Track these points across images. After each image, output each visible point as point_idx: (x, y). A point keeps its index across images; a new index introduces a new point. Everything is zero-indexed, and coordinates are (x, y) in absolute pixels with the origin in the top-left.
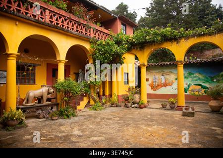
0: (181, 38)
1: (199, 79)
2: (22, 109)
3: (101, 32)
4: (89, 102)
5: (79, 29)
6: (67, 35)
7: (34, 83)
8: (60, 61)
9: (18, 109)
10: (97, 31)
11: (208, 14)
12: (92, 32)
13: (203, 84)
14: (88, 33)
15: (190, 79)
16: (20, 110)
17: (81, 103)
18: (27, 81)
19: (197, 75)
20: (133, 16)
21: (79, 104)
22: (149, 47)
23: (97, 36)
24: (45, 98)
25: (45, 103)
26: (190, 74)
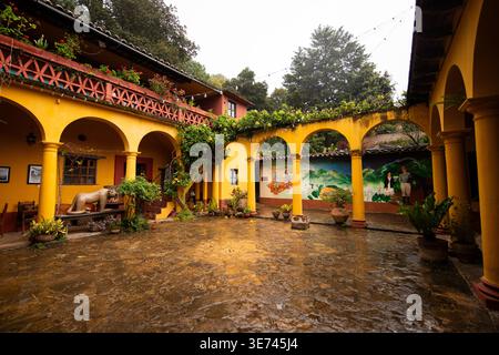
0: (297, 124)
1: (334, 178)
2: (63, 219)
3: (195, 114)
4: (175, 209)
5: (161, 110)
6: (140, 118)
7: (94, 183)
8: (129, 153)
9: (57, 219)
10: (189, 112)
11: (366, 86)
12: (181, 113)
13: (338, 186)
14: (175, 116)
15: (321, 178)
16: (60, 220)
17: (163, 210)
18: (82, 180)
19: (331, 173)
20: (262, 88)
21: (160, 212)
22: (257, 134)
23: (189, 119)
24: (103, 204)
25: (103, 210)
26: (322, 171)
